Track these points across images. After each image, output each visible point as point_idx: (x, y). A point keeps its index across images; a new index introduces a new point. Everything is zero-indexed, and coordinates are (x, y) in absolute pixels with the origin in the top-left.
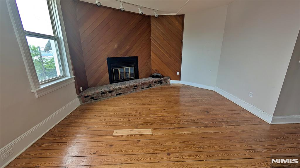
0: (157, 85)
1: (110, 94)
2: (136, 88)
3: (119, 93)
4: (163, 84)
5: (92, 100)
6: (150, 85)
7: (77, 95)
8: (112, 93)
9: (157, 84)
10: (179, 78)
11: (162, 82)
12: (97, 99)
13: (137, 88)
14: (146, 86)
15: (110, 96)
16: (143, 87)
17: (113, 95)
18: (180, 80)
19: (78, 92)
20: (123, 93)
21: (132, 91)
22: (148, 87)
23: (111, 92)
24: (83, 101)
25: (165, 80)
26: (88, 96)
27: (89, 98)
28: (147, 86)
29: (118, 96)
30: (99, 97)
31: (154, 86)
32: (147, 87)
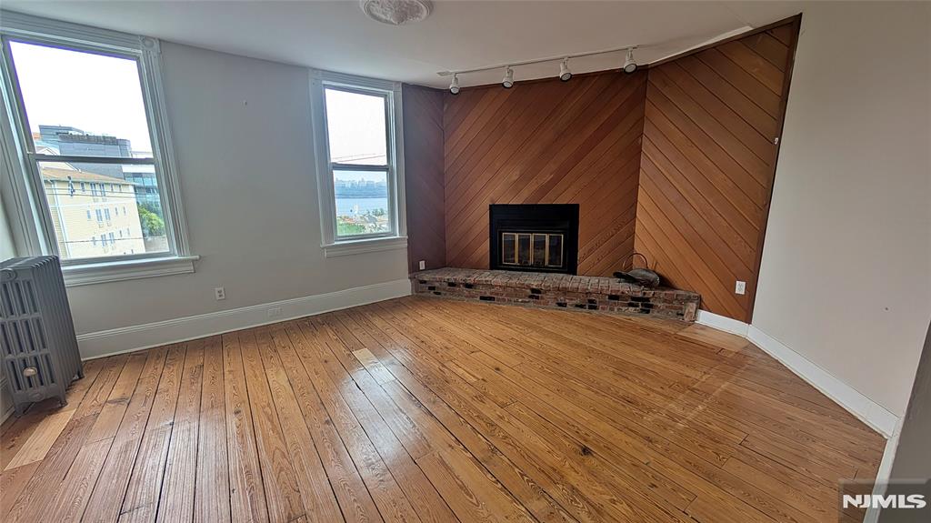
0: (624, 309)
1: (466, 291)
2: (537, 298)
3: (488, 295)
4: (654, 312)
5: (432, 292)
6: (591, 301)
7: (410, 273)
8: (473, 291)
9: (624, 305)
10: (744, 310)
11: (651, 306)
12: (439, 294)
13: (542, 298)
14: (574, 302)
15: (467, 297)
16: (561, 299)
17: (473, 297)
18: (750, 323)
19: (413, 268)
20: (499, 300)
21: (525, 302)
22: (582, 306)
23: (469, 286)
24: (415, 288)
25: (665, 301)
26: (425, 282)
27: (425, 287)
28: (578, 301)
29: (483, 303)
30: (444, 290)
31: (612, 309)
32: (577, 306)
